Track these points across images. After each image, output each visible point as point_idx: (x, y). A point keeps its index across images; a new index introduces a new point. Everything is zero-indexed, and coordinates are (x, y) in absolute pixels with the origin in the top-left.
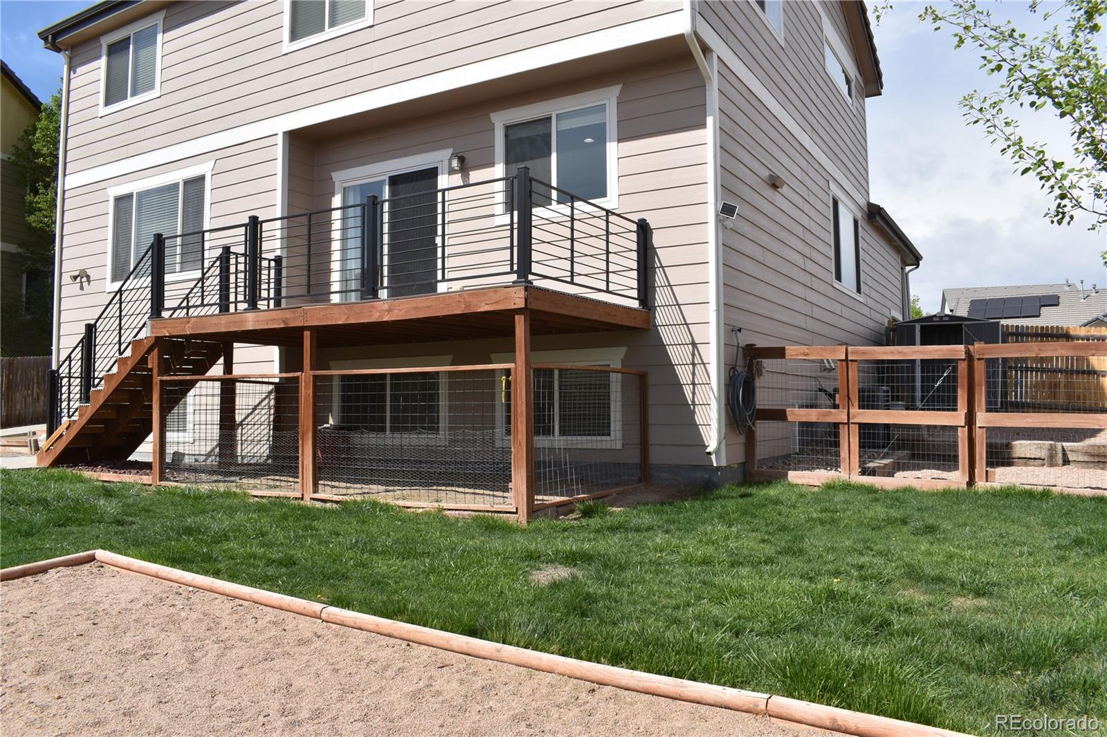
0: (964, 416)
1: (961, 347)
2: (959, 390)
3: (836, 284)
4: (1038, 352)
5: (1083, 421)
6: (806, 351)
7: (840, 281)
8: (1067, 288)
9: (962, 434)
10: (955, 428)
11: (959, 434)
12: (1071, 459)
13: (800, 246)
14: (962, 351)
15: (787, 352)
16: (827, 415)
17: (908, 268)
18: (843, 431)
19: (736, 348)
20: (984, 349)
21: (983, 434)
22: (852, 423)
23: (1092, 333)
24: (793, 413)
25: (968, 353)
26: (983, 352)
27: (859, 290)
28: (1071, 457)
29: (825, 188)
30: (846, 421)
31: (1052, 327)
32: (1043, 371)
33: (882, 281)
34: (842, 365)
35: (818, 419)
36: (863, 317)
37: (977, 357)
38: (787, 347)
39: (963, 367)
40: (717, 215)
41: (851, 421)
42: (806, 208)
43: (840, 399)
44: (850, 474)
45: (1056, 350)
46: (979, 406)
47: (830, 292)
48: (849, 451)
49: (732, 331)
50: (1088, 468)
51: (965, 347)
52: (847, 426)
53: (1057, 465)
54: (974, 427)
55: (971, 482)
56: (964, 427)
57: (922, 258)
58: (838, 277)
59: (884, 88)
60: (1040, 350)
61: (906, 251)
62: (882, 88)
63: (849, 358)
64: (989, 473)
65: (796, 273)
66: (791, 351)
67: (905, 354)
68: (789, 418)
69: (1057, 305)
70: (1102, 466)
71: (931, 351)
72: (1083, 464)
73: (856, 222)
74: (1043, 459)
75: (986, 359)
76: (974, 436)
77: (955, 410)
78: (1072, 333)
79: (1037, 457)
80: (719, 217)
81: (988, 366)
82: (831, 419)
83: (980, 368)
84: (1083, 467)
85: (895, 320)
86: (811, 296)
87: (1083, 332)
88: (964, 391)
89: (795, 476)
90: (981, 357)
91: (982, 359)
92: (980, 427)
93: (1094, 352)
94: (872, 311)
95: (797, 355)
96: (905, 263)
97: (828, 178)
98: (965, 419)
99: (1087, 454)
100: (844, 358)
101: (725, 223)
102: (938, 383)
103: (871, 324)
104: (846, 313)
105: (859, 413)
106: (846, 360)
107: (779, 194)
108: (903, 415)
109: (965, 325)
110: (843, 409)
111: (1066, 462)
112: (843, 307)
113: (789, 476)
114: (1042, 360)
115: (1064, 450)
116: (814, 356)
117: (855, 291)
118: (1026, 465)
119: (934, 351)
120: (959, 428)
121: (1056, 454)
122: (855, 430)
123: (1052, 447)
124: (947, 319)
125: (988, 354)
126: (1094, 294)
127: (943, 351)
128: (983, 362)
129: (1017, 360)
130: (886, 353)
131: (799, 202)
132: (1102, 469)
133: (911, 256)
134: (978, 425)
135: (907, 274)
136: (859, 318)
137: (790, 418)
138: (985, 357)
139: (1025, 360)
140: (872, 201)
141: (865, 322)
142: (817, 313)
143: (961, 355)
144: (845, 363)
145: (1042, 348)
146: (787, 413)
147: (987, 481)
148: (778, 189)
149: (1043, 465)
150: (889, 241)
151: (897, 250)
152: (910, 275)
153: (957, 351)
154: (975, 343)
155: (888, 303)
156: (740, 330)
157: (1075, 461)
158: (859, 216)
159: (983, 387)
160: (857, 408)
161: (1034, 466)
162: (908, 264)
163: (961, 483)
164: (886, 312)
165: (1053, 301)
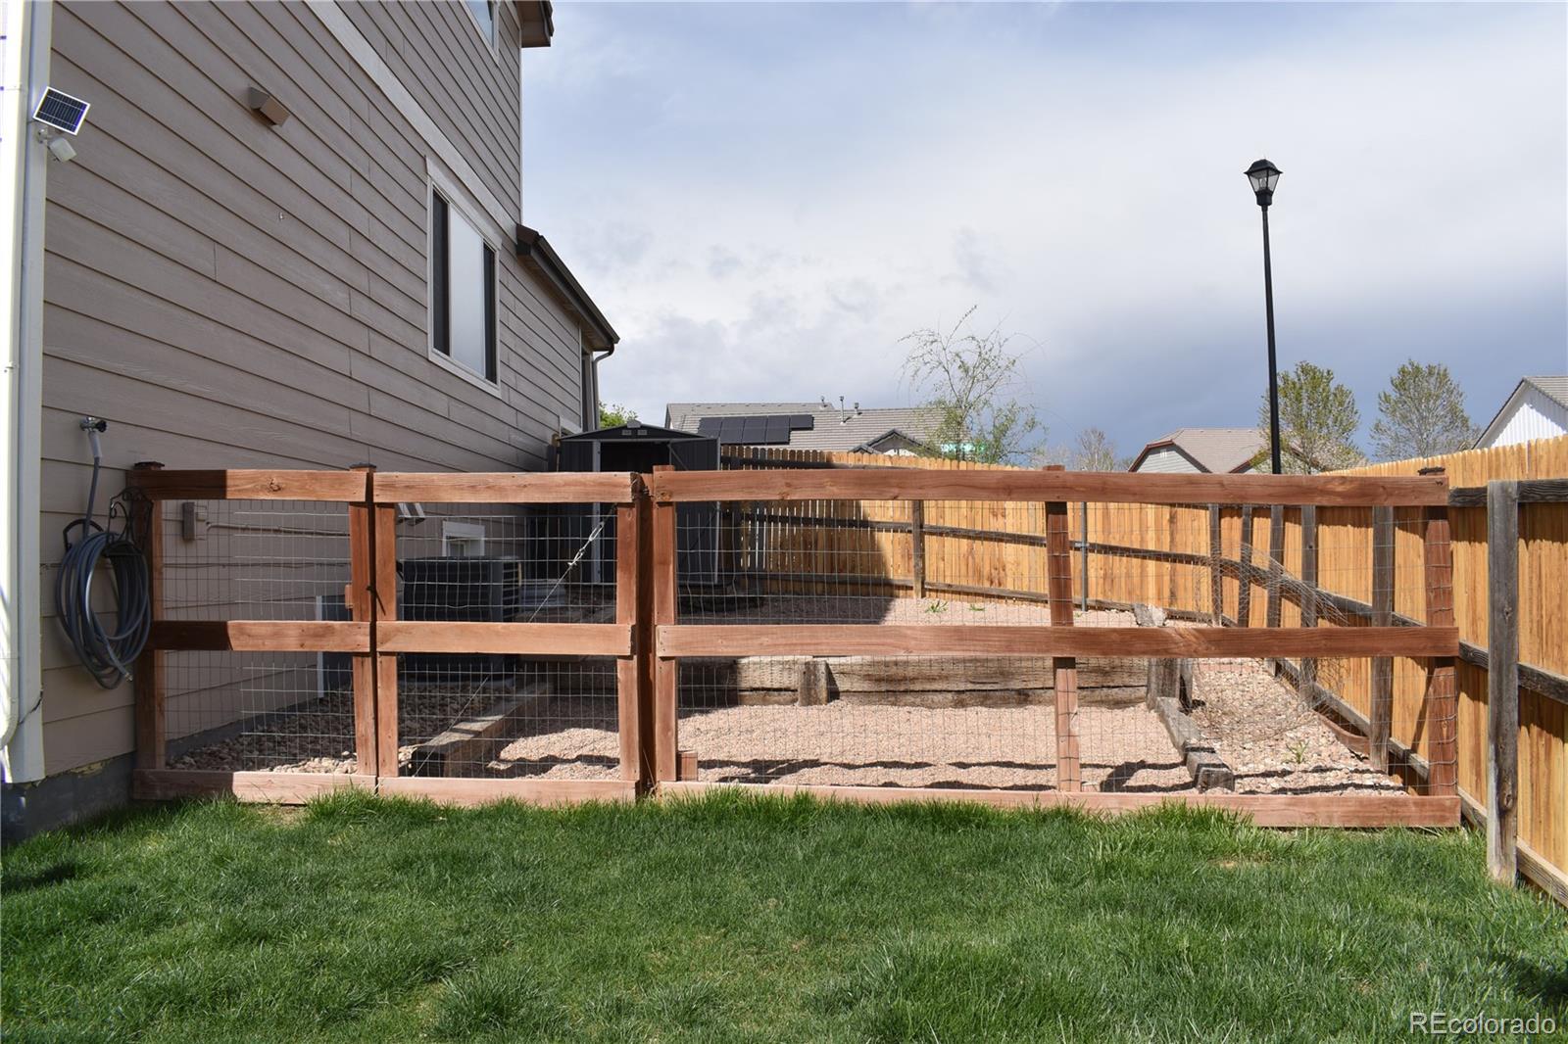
0: (629, 635)
1: (625, 477)
2: (619, 574)
3: (436, 356)
4: (786, 490)
5: (874, 641)
6: (275, 481)
7: (448, 354)
8: (821, 408)
9: (626, 675)
10: (609, 663)
11: (619, 676)
12: (841, 689)
13: (340, 266)
14: (626, 486)
15: (229, 482)
16: (323, 636)
17: (596, 354)
18: (362, 673)
19: (92, 470)
20: (671, 481)
21: (669, 673)
22: (382, 654)
23: (864, 463)
24: (241, 630)
25: (639, 490)
26: (669, 487)
27: (491, 375)
28: (842, 684)
29: (418, 169)
30: (368, 650)
31: (807, 452)
32: (795, 521)
33: (545, 367)
34: (358, 515)
35: (302, 646)
36: (502, 425)
37: (659, 499)
38: (230, 472)
39: (627, 521)
40: (27, 122)
41: (378, 650)
42: (360, 190)
43: (355, 597)
44: (378, 776)
45: (821, 486)
46: (662, 610)
47: (419, 369)
48: (376, 718)
49: (83, 428)
50: (870, 703)
51: (633, 478)
52: (368, 661)
53: (817, 701)
54: (651, 655)
55: (645, 785)
56: (629, 658)
57: (619, 339)
58: (443, 343)
59: (554, 34)
60: (788, 485)
61: (593, 325)
62: (551, 35)
63: (376, 500)
64: (683, 760)
65: (322, 318)
66: (241, 479)
67: (501, 490)
68: (233, 642)
69: (811, 429)
70: (892, 699)
71: (558, 486)
72: (861, 696)
73: (489, 254)
74: (795, 691)
75: (679, 504)
76: (651, 677)
77: (612, 620)
78: (835, 461)
79: (783, 686)
80: (32, 127)
81: (681, 521)
82: (333, 645)
83: (664, 524)
84: (862, 703)
85: (565, 432)
86: (362, 369)
87: (851, 460)
88: (630, 578)
89: (248, 784)
90: (666, 498)
91: (670, 504)
92: (663, 659)
93: (896, 491)
94: (520, 415)
95: (253, 490)
96: (589, 346)
97: (424, 151)
98: (632, 639)
99: (868, 677)
100: (363, 499)
101: (54, 145)
102: (576, 559)
103: (518, 439)
104: (458, 413)
105: (398, 630)
106: (369, 503)
107: (276, 140)
108: (497, 633)
109: (673, 444)
110: (362, 620)
111: (834, 694)
112: (453, 402)
113: (235, 783)
114: (792, 504)
115: (829, 673)
116: (295, 494)
117: (483, 377)
118: (765, 702)
119: (566, 484)
120: (620, 662)
121: (817, 680)
122: (388, 668)
123: (808, 668)
124: (644, 433)
125: (680, 494)
126: (855, 416)
127: (584, 484)
128: (670, 511)
129: (755, 504)
130: (459, 488)
131: (344, 176)
132: (894, 704)
133: (600, 334)
134: (659, 654)
135: (594, 364)
136: (491, 427)
137: (237, 644)
138: (675, 499)
139: (767, 504)
140: (525, 224)
141: (503, 433)
142: (381, 406)
143: (623, 494)
144: (364, 511)
145: (795, 482)
146: (231, 632)
147: (679, 779)
148: (274, 128)
149: (794, 701)
150: (560, 302)
151: (575, 319)
152: (599, 364)
153: (615, 485)
154: (654, 467)
155: (555, 406)
156: (101, 426)
157: (847, 691)
158: (496, 243)
159: (671, 567)
160: (394, 616)
161: (779, 703)
162: (596, 346)
163: (624, 787)
164: (551, 420)
165: (805, 423)
